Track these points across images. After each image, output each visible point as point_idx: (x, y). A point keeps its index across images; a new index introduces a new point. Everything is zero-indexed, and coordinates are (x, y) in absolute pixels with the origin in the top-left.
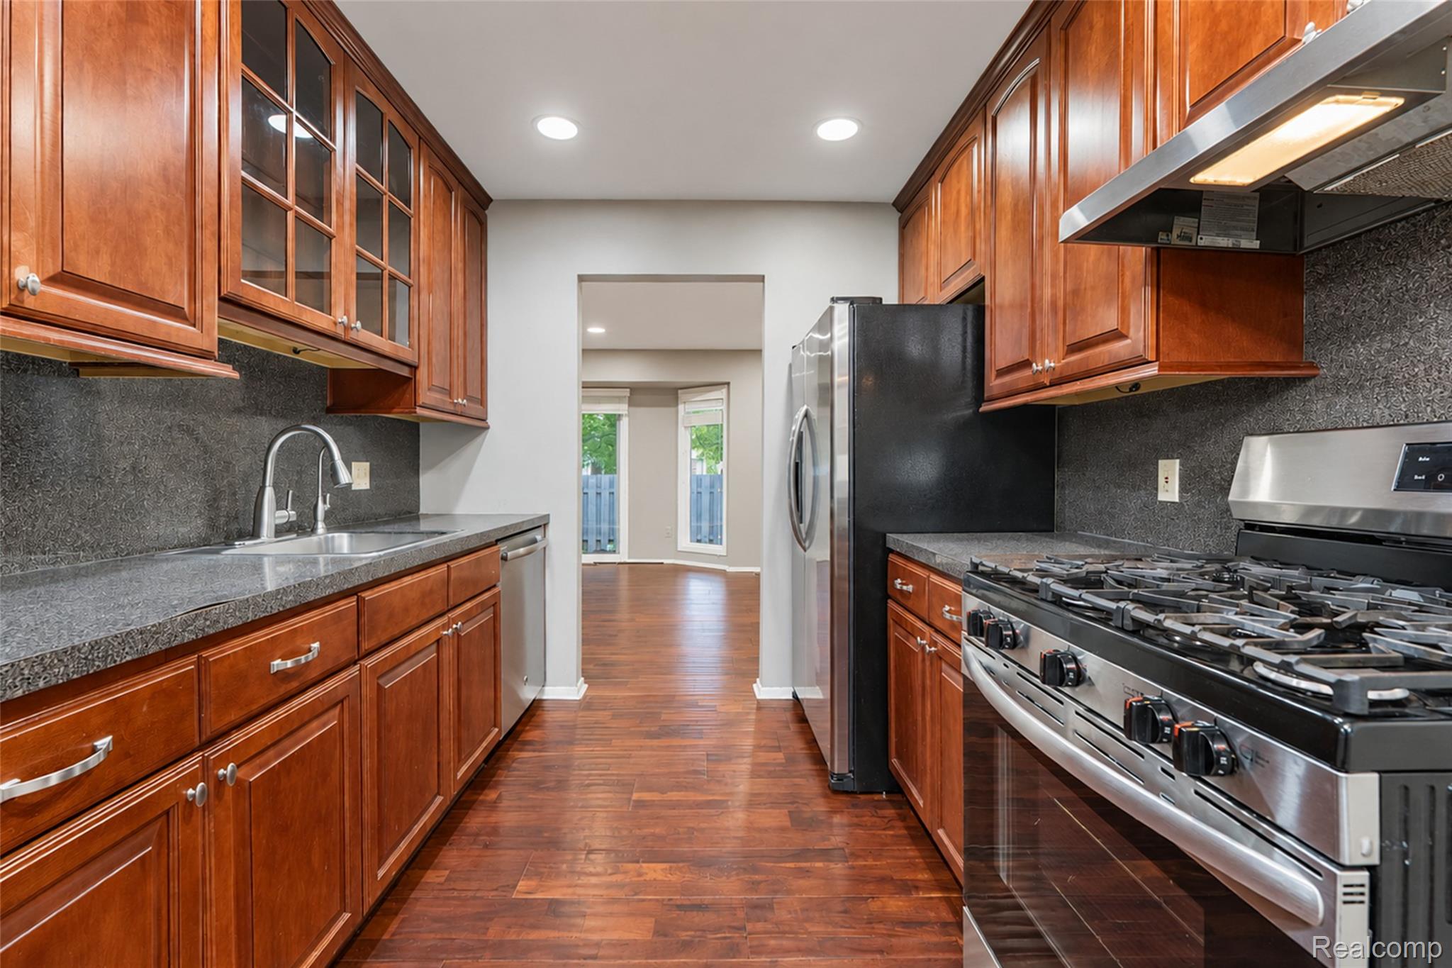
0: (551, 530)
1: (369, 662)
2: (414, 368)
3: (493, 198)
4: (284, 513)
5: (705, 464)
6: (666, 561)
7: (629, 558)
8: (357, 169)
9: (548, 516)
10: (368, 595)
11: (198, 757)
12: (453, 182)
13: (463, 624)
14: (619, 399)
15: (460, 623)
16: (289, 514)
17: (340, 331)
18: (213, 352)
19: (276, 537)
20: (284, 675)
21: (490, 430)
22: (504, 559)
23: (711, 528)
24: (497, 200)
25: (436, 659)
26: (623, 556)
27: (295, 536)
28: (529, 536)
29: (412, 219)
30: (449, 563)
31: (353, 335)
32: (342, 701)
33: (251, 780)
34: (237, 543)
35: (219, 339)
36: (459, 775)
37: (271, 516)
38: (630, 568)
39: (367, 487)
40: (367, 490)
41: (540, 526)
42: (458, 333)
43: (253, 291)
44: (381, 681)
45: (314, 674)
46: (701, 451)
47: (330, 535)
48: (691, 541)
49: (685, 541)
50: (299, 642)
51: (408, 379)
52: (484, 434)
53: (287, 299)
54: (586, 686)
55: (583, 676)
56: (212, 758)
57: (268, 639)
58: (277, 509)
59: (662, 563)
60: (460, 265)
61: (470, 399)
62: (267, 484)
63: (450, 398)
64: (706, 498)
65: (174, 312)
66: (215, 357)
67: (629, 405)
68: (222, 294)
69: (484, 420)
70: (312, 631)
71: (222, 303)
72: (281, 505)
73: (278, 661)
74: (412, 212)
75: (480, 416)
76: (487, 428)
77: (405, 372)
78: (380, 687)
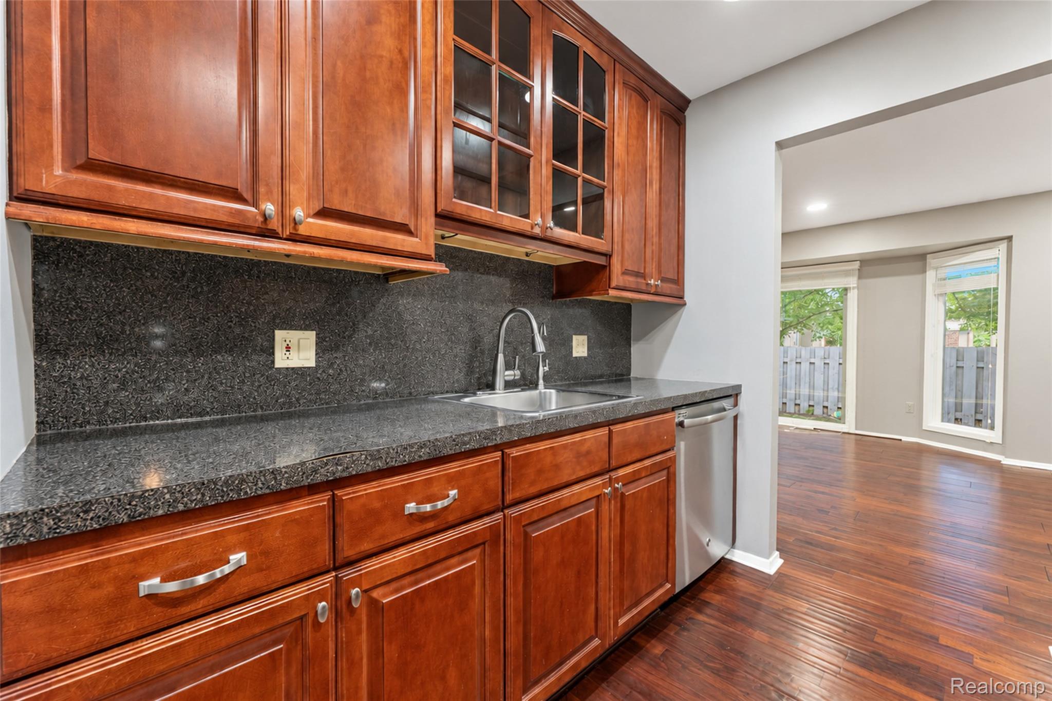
0: (742, 399)
1: (513, 512)
2: (608, 256)
3: (691, 99)
4: (511, 372)
5: (971, 335)
6: (904, 439)
7: (856, 429)
8: (553, 98)
9: (739, 387)
10: (515, 452)
11: (330, 577)
12: (648, 92)
13: (623, 485)
14: (847, 274)
15: (620, 483)
16: (513, 374)
17: (537, 230)
18: (431, 255)
19: (505, 390)
20: (421, 518)
21: (686, 306)
22: (681, 424)
23: (977, 407)
24: (694, 100)
25: (594, 515)
26: (849, 426)
27: (519, 389)
28: (716, 405)
29: (606, 131)
30: (612, 427)
31: (549, 233)
32: (484, 543)
33: (384, 602)
34: (478, 393)
35: (436, 244)
36: (621, 622)
37: (503, 375)
38: (856, 440)
39: (585, 354)
40: (585, 358)
41: (731, 396)
42: (652, 223)
43: (463, 207)
44: (529, 529)
45: (451, 518)
46: (963, 321)
47: (548, 390)
48: (942, 421)
49: (933, 419)
50: (435, 489)
51: (604, 267)
52: (682, 310)
53: (492, 211)
54: (781, 561)
55: (778, 550)
56: (345, 579)
57: (404, 484)
58: (506, 370)
59: (901, 440)
60: (656, 164)
61: (663, 280)
62: (499, 351)
63: (645, 280)
64: (970, 376)
65: (402, 228)
66: (432, 258)
67: (860, 278)
68: (438, 211)
69: (682, 298)
70: (451, 480)
71: (438, 219)
72: (509, 366)
73: (413, 505)
74: (606, 125)
75: (676, 293)
76: (685, 304)
77: (601, 261)
78: (526, 535)
